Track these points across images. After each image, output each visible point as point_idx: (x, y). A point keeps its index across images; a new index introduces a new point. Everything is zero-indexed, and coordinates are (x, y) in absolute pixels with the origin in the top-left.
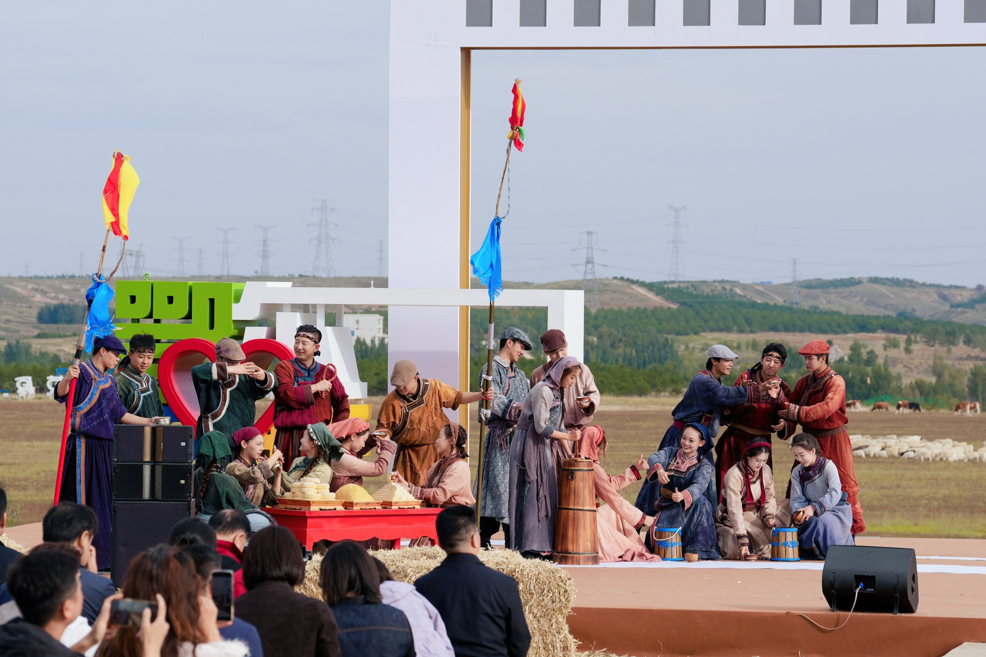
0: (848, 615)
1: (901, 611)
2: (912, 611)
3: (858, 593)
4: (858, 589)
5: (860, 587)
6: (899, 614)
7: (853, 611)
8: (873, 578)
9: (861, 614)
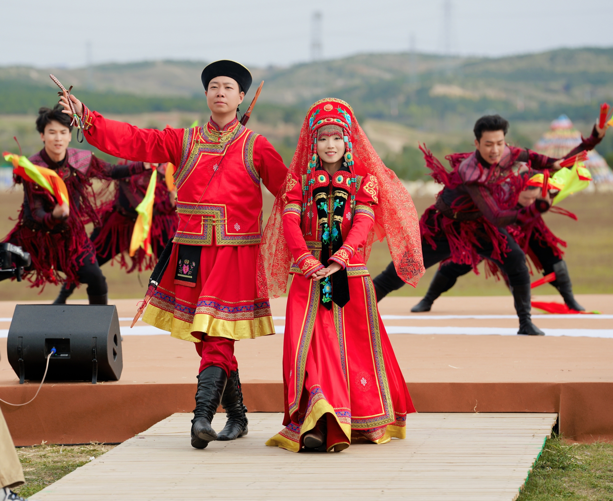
0: (38, 388)
1: (100, 380)
2: (115, 379)
3: (50, 359)
4: (50, 355)
5: (52, 353)
6: (98, 384)
7: (45, 382)
8: (67, 341)
9: (53, 385)
